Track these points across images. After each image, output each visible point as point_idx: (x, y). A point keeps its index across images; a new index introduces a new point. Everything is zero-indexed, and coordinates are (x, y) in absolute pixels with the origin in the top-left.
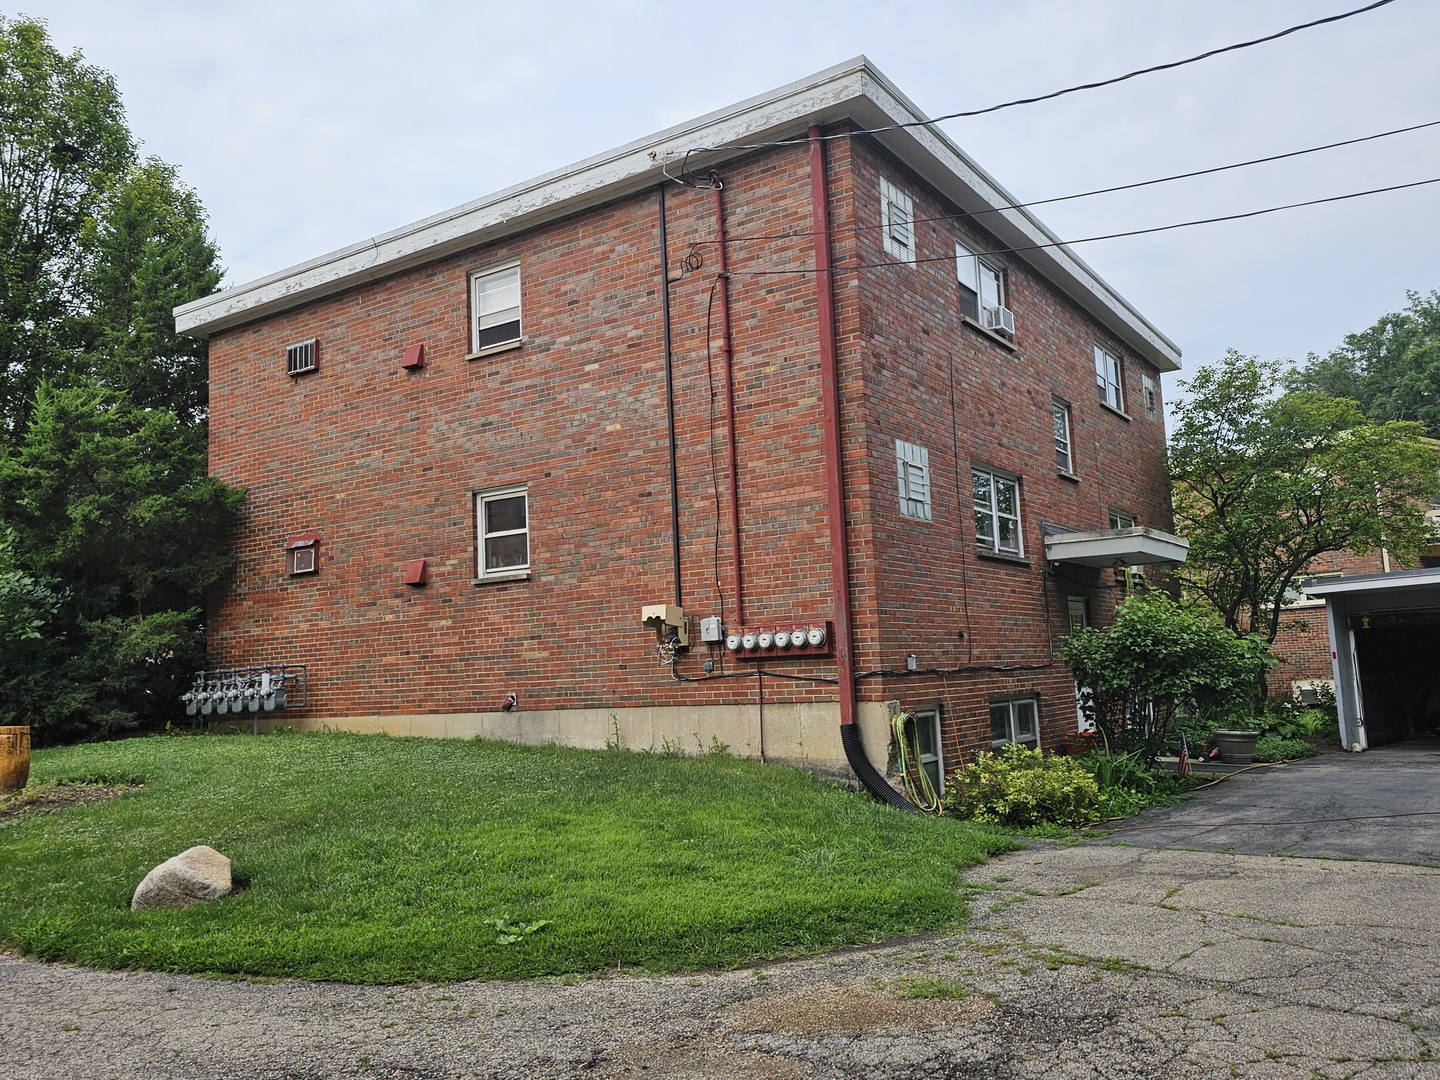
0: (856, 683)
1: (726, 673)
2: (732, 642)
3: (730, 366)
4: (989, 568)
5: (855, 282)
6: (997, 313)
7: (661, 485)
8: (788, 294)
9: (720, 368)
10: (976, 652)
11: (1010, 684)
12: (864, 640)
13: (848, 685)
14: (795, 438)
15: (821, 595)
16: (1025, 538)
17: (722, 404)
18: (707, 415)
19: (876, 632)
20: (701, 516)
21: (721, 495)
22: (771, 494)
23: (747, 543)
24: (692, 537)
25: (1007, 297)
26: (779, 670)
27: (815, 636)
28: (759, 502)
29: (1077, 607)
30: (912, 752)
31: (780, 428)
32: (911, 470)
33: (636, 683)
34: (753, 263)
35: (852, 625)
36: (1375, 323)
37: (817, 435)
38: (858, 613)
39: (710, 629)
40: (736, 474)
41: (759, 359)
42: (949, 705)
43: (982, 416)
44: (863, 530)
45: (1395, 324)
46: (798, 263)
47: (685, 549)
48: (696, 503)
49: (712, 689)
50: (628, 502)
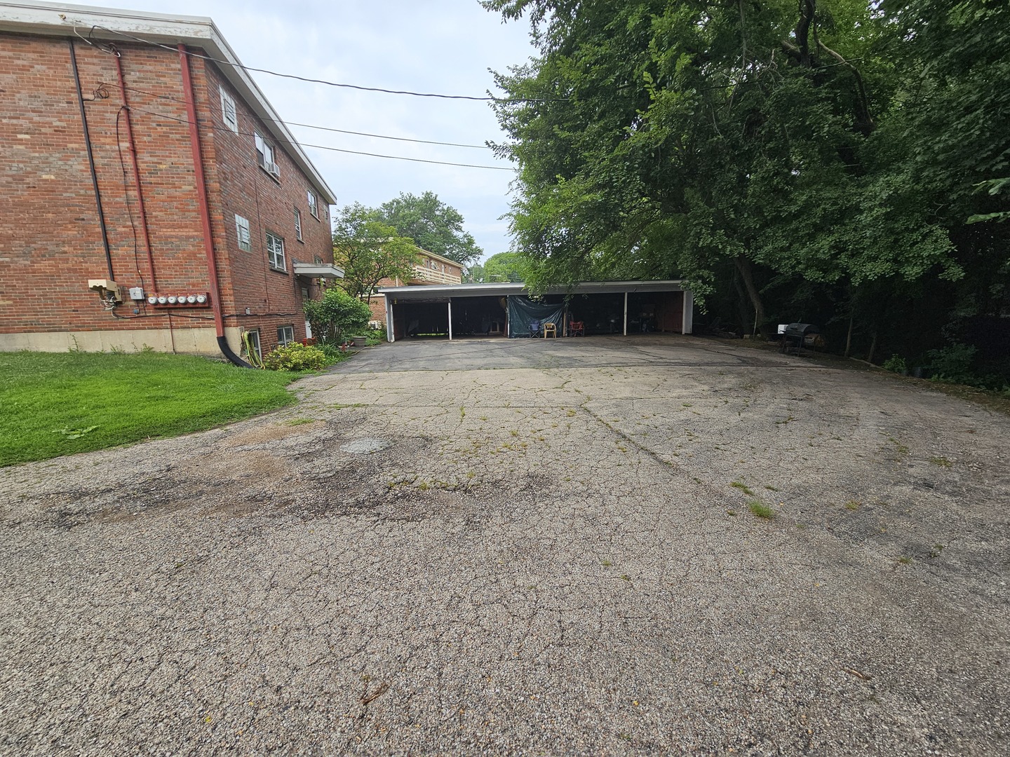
0: (223, 319)
1: (148, 314)
2: (152, 300)
3: (135, 159)
4: (274, 274)
5: (211, 135)
6: (273, 165)
7: (91, 216)
8: (170, 129)
9: (128, 159)
10: (271, 308)
11: (283, 321)
12: (226, 301)
13: (220, 320)
14: (182, 204)
15: (202, 281)
16: (286, 264)
17: (132, 178)
18: (121, 182)
19: (232, 298)
20: (123, 236)
21: (136, 226)
22: (169, 230)
23: (155, 253)
24: (118, 246)
25: (275, 159)
26: (180, 314)
27: (201, 299)
28: (162, 233)
29: (305, 292)
30: (251, 347)
31: (171, 198)
32: (243, 229)
33: (87, 319)
34: (146, 106)
35: (220, 295)
36: (391, 201)
37: (195, 205)
38: (222, 289)
39: (136, 293)
40: (145, 217)
41: (155, 160)
42: (262, 328)
43: (268, 210)
44: (224, 253)
45: (397, 203)
46: (176, 115)
47: (114, 252)
48: (119, 229)
49: (140, 322)
50: (67, 222)
